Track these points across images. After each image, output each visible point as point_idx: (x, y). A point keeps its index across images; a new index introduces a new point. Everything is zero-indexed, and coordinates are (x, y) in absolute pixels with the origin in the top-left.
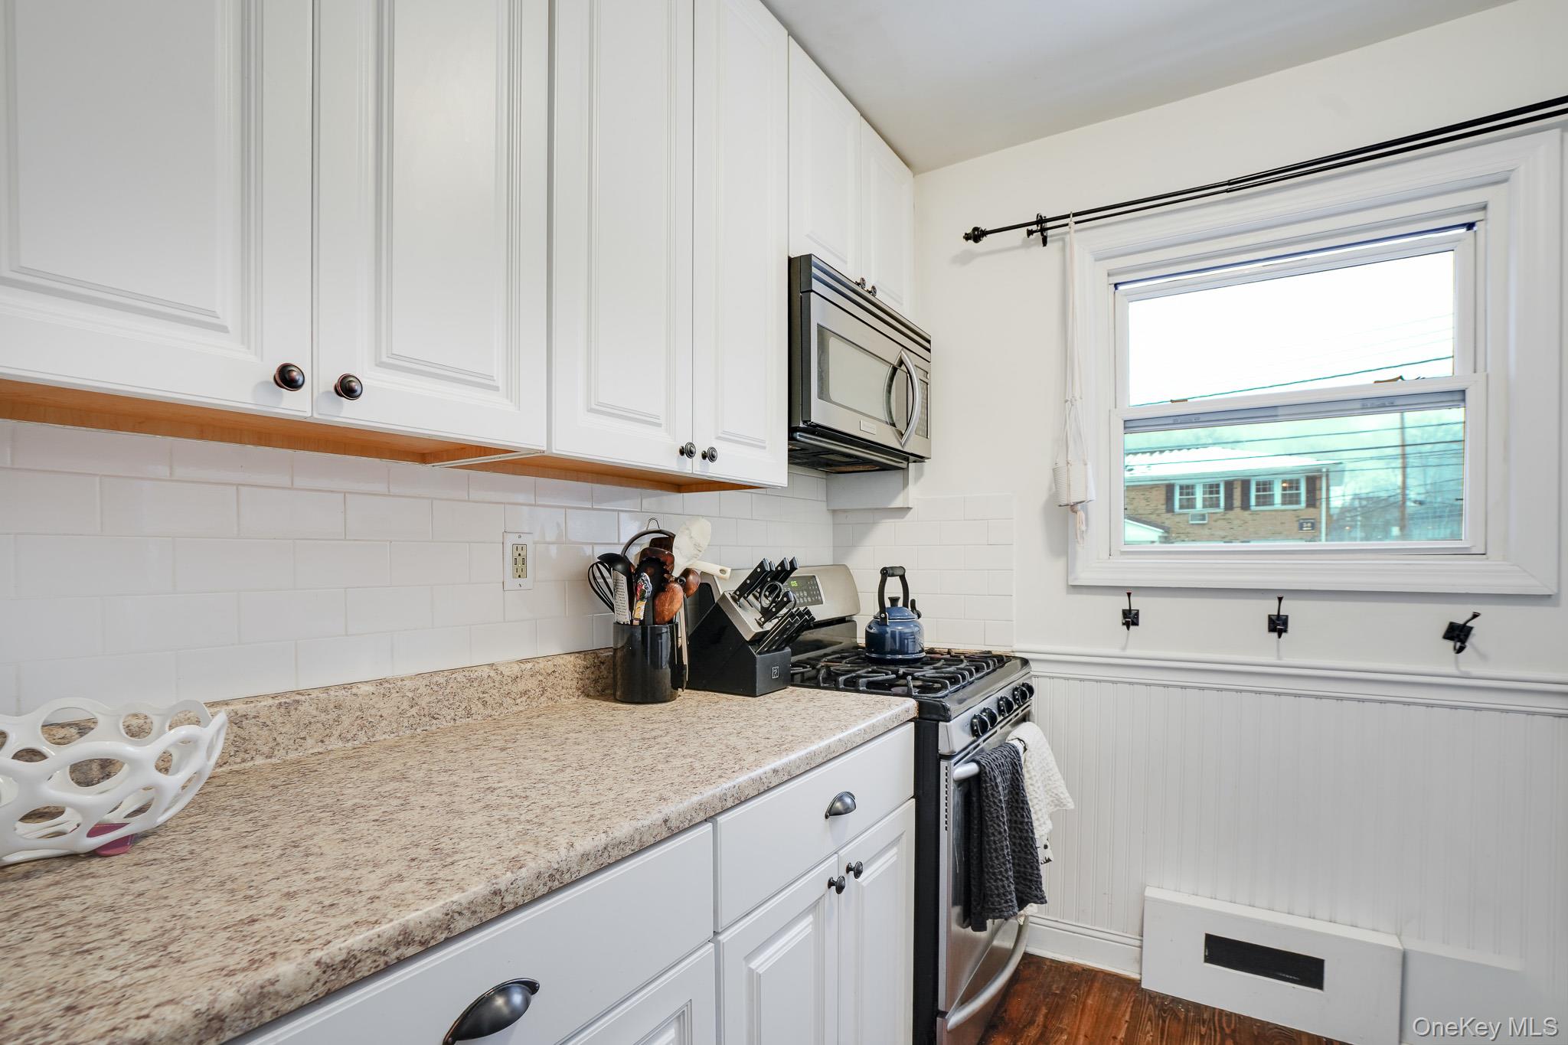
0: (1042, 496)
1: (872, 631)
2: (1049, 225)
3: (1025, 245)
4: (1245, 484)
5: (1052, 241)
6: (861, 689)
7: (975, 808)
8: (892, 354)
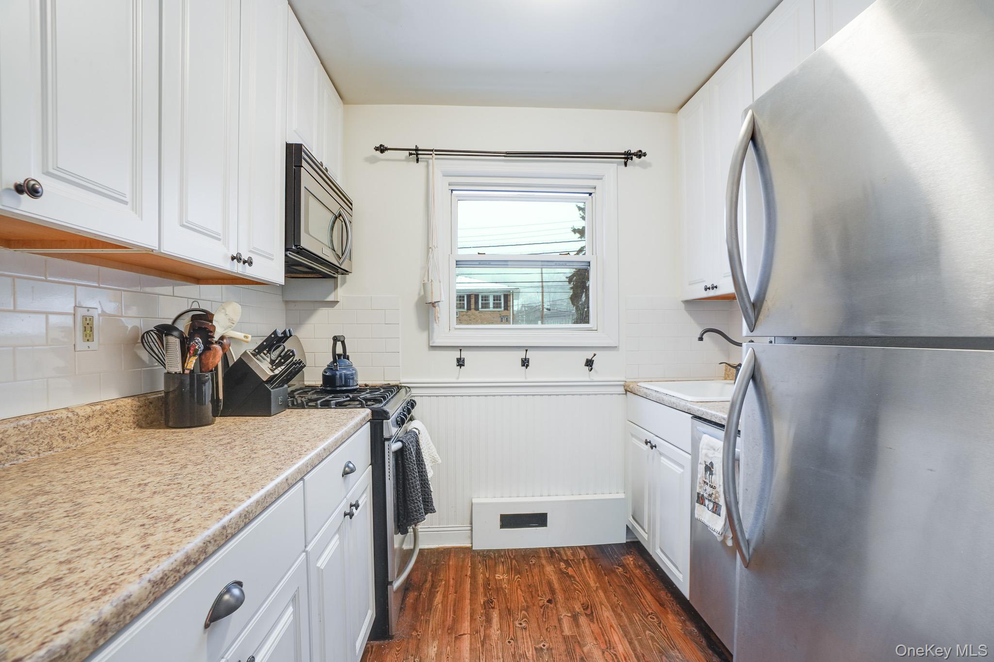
0: (415, 298)
1: (327, 374)
2: (420, 152)
3: (407, 160)
4: (477, 296)
5: (421, 161)
6: (333, 407)
7: (400, 467)
8: (336, 209)
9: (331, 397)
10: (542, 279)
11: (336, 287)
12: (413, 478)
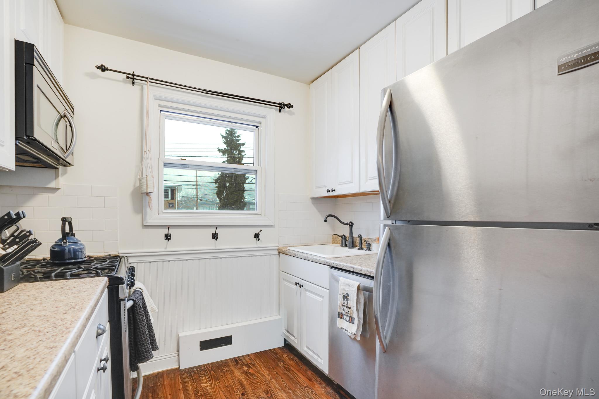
0: (131, 189)
2: (135, 77)
5: (136, 85)
6: (68, 277)
8: (62, 110)
9: (63, 269)
10: (197, 180)
11: (57, 176)
12: (143, 327)
